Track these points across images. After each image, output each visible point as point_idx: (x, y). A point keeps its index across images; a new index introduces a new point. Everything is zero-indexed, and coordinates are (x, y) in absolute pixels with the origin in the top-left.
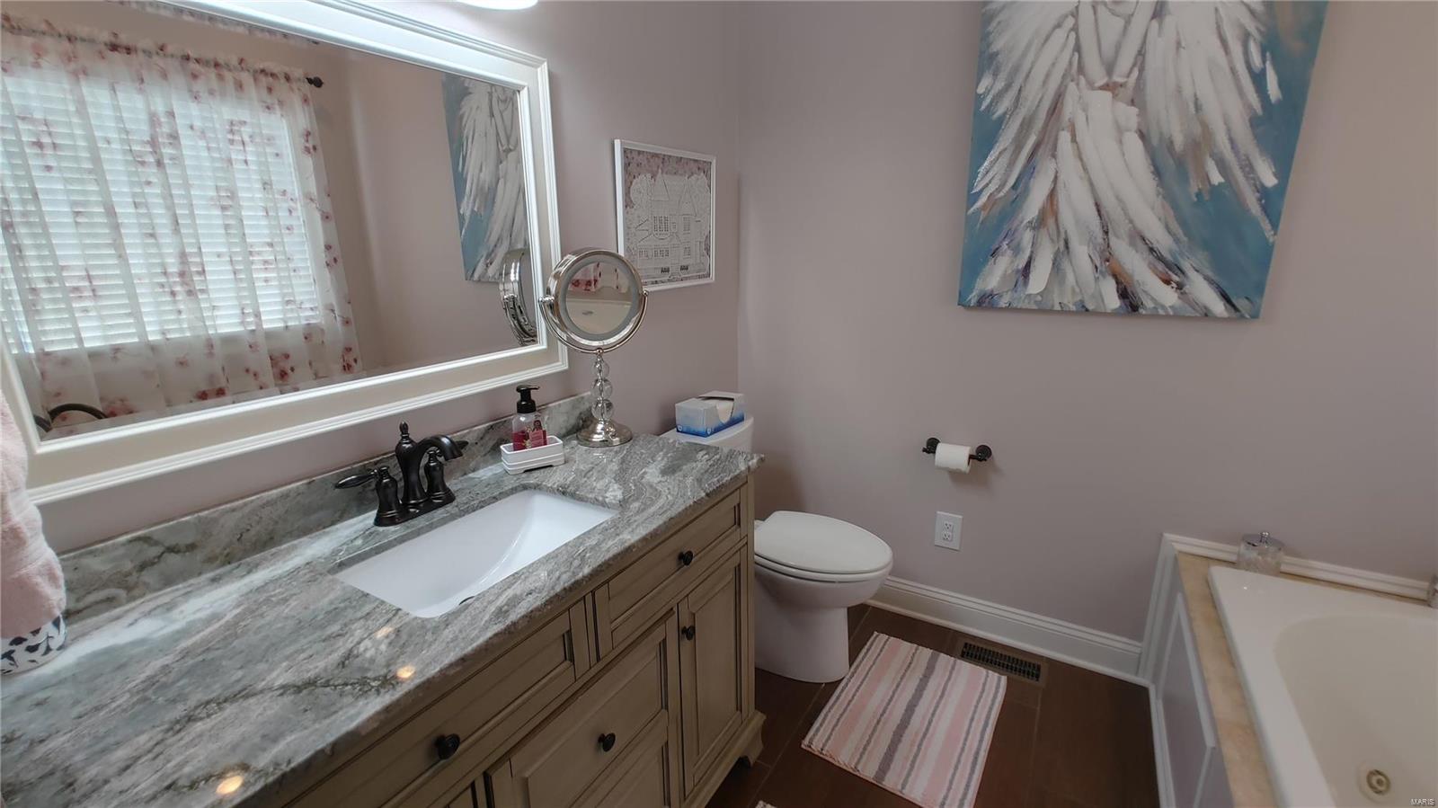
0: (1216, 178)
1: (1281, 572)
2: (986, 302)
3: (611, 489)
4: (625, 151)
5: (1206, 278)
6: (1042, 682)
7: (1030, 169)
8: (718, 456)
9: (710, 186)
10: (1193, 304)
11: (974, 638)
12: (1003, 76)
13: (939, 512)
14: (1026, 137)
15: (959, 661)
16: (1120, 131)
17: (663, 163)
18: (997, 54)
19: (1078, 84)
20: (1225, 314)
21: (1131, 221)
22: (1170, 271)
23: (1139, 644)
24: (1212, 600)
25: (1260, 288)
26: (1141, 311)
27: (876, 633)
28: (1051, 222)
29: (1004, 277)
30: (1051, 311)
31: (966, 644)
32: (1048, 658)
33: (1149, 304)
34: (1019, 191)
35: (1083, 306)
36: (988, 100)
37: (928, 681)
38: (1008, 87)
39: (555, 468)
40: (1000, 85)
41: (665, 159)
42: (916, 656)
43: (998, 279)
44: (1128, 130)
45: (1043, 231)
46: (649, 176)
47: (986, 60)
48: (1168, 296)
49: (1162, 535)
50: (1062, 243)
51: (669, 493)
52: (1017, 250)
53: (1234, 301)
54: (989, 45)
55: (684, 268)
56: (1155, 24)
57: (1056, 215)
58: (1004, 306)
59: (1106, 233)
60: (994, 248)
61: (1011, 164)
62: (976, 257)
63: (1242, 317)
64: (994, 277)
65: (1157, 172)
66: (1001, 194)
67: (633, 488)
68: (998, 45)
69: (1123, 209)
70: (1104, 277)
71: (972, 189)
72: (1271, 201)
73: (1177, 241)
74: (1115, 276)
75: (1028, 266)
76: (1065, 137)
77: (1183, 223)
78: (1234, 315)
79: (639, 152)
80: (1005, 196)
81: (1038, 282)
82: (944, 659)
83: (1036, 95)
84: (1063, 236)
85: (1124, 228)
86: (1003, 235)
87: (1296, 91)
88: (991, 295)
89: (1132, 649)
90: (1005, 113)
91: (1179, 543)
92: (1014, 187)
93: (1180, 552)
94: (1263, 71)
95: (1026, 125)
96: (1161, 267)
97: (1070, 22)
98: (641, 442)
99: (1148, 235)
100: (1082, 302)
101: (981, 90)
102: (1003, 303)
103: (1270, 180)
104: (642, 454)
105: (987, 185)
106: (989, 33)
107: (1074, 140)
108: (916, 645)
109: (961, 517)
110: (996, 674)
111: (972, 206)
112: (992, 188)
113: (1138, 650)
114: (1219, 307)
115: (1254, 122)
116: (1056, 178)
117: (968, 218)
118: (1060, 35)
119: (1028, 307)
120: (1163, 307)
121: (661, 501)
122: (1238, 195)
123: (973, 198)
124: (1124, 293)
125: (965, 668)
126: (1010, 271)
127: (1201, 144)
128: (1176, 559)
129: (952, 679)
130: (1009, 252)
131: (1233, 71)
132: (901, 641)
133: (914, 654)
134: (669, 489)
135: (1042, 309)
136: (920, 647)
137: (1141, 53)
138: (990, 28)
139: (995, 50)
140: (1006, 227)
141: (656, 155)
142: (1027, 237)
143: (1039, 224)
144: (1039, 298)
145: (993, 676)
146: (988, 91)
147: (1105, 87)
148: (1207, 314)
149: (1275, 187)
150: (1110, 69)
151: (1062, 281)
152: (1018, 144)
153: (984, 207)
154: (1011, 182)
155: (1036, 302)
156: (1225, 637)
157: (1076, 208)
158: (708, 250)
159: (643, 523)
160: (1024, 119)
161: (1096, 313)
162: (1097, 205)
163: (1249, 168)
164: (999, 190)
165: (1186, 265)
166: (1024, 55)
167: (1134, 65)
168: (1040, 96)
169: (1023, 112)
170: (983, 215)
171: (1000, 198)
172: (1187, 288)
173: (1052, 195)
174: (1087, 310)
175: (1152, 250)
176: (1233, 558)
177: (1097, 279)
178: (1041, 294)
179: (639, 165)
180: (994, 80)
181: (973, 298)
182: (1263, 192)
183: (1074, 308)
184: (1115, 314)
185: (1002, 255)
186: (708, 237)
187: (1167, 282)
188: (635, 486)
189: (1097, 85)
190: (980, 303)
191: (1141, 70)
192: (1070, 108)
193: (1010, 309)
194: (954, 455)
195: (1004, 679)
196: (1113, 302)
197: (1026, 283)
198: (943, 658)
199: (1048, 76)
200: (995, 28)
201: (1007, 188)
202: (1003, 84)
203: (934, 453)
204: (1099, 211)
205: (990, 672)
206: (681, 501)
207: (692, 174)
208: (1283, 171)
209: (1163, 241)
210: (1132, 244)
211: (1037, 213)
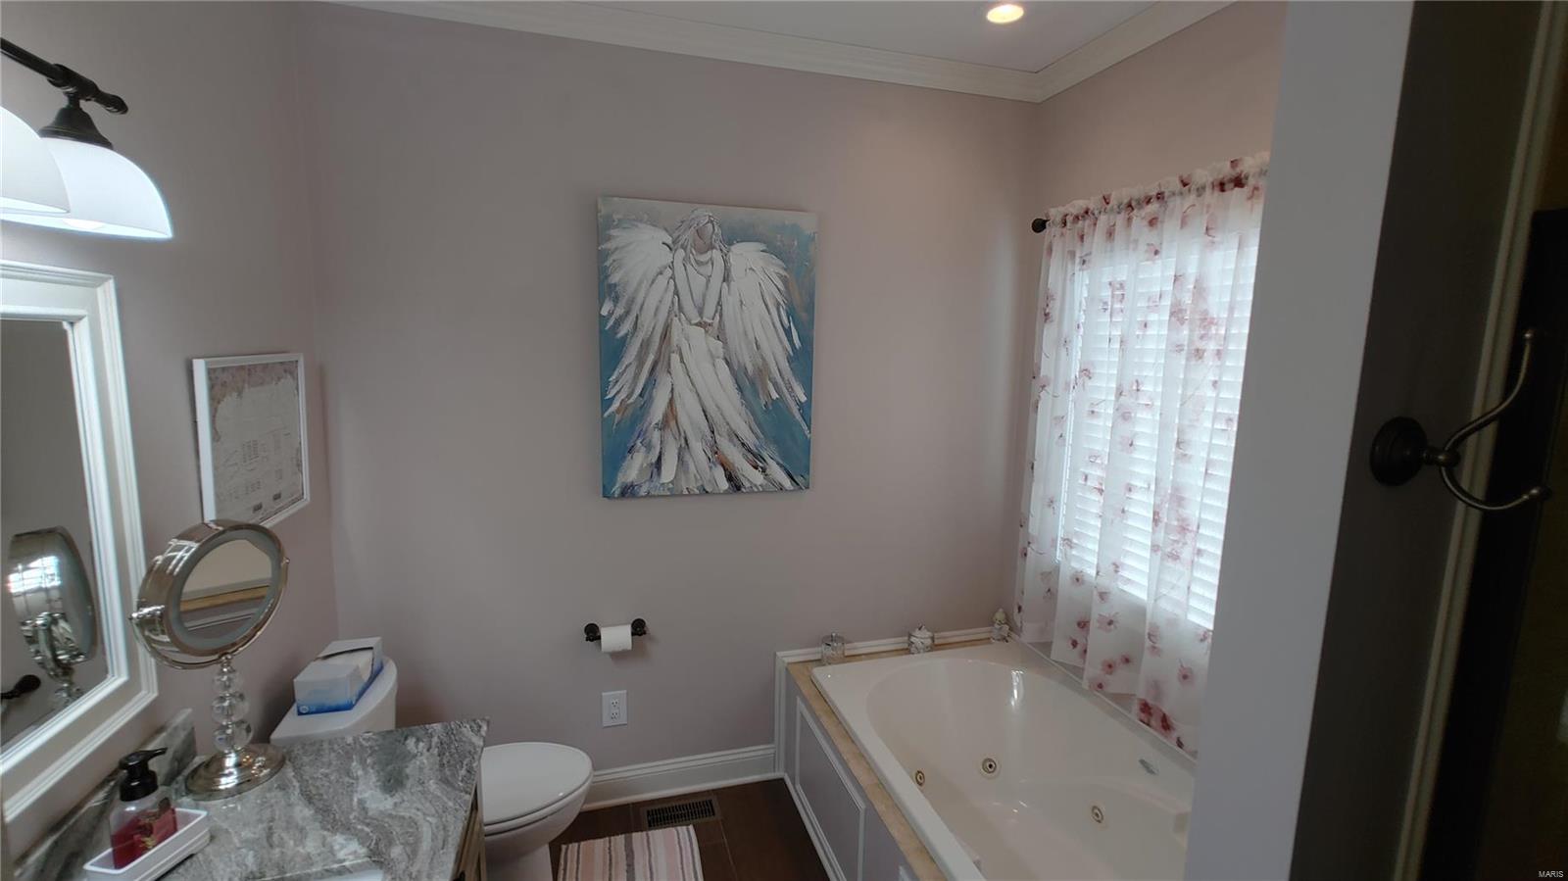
0: (775, 396)
1: (847, 657)
2: (628, 491)
3: (337, 847)
4: (210, 372)
5: (778, 464)
6: (718, 816)
7: (652, 382)
8: (435, 740)
9: (297, 389)
10: (773, 482)
11: (652, 802)
12: (623, 302)
13: (603, 694)
14: (647, 354)
15: (650, 833)
16: (713, 357)
17: (249, 375)
18: (615, 285)
19: (680, 319)
20: (792, 488)
21: (728, 424)
22: (757, 460)
23: (773, 746)
24: (822, 696)
25: (807, 469)
26: (743, 490)
27: (564, 847)
28: (673, 423)
29: (641, 470)
30: (682, 495)
31: (648, 812)
32: (713, 790)
33: (747, 484)
34: (645, 398)
35: (704, 490)
36: (611, 323)
37: (633, 869)
38: (627, 313)
39: (200, 857)
40: (619, 311)
41: (250, 370)
42: (612, 848)
43: (636, 472)
44: (718, 357)
45: (668, 432)
46: (235, 394)
47: (606, 290)
48: (757, 478)
49: (775, 655)
50: (683, 441)
51: (424, 814)
52: (649, 447)
53: (795, 478)
54: (607, 277)
55: (277, 497)
56: (725, 284)
57: (676, 418)
58: (643, 494)
59: (713, 432)
60: (630, 445)
61: (636, 376)
62: (614, 455)
63: (801, 488)
64: (633, 470)
65: (740, 389)
66: (631, 400)
67: (367, 829)
68: (615, 278)
69: (722, 414)
70: (715, 466)
71: (606, 395)
72: (805, 409)
73: (757, 438)
74: (723, 465)
75: (660, 458)
76: (675, 358)
77: (759, 425)
78: (797, 487)
79: (224, 369)
80: (634, 403)
81: (668, 472)
82: (638, 837)
83: (650, 323)
84: (683, 434)
85: (724, 430)
86: (636, 434)
87: (807, 341)
88: (632, 486)
89: (768, 752)
90: (627, 335)
91: (788, 656)
92: (641, 395)
93: (789, 664)
94: (790, 327)
95: (645, 345)
96: (750, 456)
97: (668, 272)
98: (306, 759)
99: (739, 433)
100: (702, 486)
101: (604, 312)
102: (643, 492)
103: (803, 399)
104: (326, 775)
105: (618, 392)
106: (606, 268)
107: (682, 361)
108: (607, 838)
109: (625, 691)
110: (684, 828)
111: (606, 410)
112: (623, 395)
113: (772, 751)
114: (787, 483)
115: (790, 360)
116: (672, 389)
117: (603, 420)
118: (662, 281)
119: (662, 493)
120: (755, 486)
121: (426, 832)
122: (788, 408)
123: (606, 403)
124: (730, 478)
125: (658, 835)
126: (645, 465)
127: (762, 371)
128: (787, 669)
129: (653, 855)
130: (643, 449)
131: (773, 324)
132: (591, 841)
133: (609, 849)
134: (418, 810)
135: (674, 494)
136: (612, 838)
137: (719, 304)
138: (607, 264)
139: (613, 282)
140: (638, 429)
141: (242, 368)
142: (656, 435)
143: (663, 426)
144: (671, 486)
145: (682, 829)
146: (611, 314)
147: (699, 324)
148: (782, 488)
149: (806, 402)
150: (701, 313)
151: (686, 472)
152: (641, 361)
153: (618, 411)
154: (638, 391)
155: (669, 489)
156: (840, 723)
157: (689, 414)
158: (299, 465)
159: (431, 868)
160: (643, 341)
161: (713, 494)
162: (704, 411)
163: (790, 389)
164: (629, 396)
165: (765, 455)
166: (637, 291)
167: (716, 311)
168: (653, 325)
169: (641, 336)
170: (618, 417)
171: (632, 403)
172: (768, 472)
173: (671, 401)
174: (707, 492)
175: (743, 444)
176: (818, 657)
177: (711, 468)
178: (672, 482)
179: (224, 384)
180: (615, 306)
181: (616, 490)
182: (800, 405)
183: (697, 492)
184: (726, 492)
185: (638, 452)
186: (299, 450)
187: (756, 468)
188: (368, 825)
189: (693, 322)
190: (623, 494)
191: (721, 316)
192: (676, 335)
193: (648, 495)
194: (617, 636)
195: (691, 827)
196: (724, 485)
197: (659, 474)
198: (636, 836)
199: (657, 309)
200: (611, 264)
201: (635, 396)
202: (623, 311)
203: (599, 638)
204: (706, 416)
205: (679, 828)
206: (450, 818)
207: (279, 379)
208: (809, 394)
209: (750, 440)
210: (731, 440)
211: (661, 417)
